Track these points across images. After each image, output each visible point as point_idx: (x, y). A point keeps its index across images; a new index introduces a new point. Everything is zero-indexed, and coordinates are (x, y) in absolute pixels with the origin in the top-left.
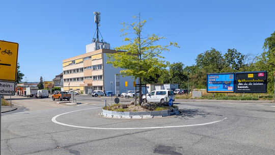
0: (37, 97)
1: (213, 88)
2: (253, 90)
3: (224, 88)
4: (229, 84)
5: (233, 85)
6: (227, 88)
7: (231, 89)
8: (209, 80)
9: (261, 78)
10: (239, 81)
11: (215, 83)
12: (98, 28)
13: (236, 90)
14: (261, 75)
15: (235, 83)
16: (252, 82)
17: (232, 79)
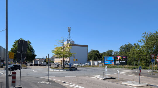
0: (41, 65)
1: (106, 63)
2: (122, 64)
3: (111, 63)
4: (112, 61)
5: (114, 62)
6: (112, 63)
7: (113, 63)
8: (105, 59)
9: (124, 59)
10: (116, 60)
11: (107, 60)
12: (69, 34)
13: (115, 64)
14: (124, 57)
15: (115, 61)
16: (121, 61)
17: (114, 59)
